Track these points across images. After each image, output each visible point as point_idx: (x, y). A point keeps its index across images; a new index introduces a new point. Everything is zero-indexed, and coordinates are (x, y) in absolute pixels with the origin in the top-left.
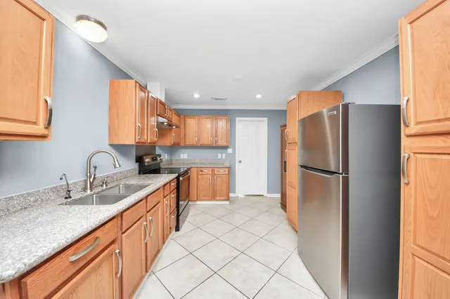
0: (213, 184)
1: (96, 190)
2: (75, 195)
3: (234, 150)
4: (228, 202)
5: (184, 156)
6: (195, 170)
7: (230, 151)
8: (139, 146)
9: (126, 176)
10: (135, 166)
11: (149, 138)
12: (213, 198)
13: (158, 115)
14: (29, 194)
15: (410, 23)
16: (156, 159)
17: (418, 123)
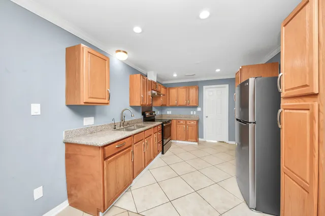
0: (187, 131)
1: (125, 127)
2: (117, 128)
3: (202, 109)
4: (196, 143)
5: (169, 112)
6: (175, 121)
7: (199, 109)
8: (143, 106)
9: (137, 122)
10: (142, 117)
11: (147, 102)
12: (186, 139)
13: (152, 90)
14: (103, 125)
15: (285, 26)
16: (152, 114)
17: (286, 90)
